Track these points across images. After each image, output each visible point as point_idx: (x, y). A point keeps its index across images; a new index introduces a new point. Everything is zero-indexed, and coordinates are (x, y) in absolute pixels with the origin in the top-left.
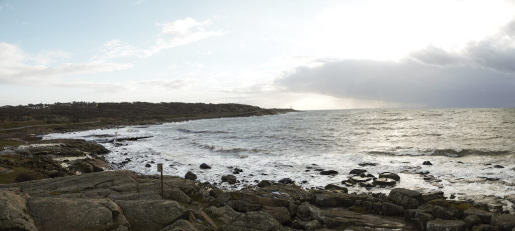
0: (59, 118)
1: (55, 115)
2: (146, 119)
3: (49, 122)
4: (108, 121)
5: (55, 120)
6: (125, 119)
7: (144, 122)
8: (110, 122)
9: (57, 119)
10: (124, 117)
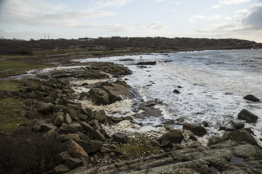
0: (99, 47)
1: (96, 45)
2: (164, 49)
3: (90, 50)
4: (135, 50)
5: (95, 48)
6: (148, 48)
7: (163, 51)
8: (137, 50)
9: (97, 48)
10: (148, 47)
